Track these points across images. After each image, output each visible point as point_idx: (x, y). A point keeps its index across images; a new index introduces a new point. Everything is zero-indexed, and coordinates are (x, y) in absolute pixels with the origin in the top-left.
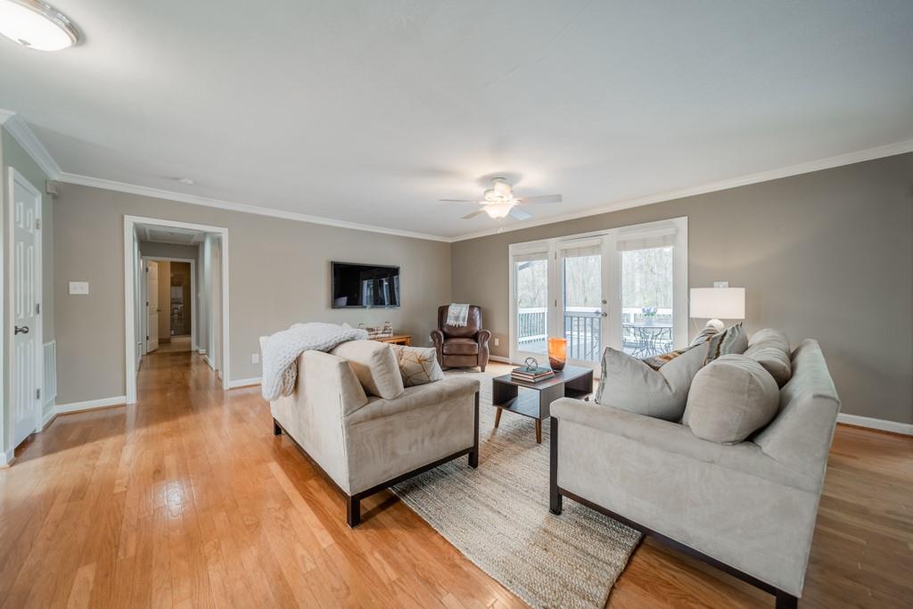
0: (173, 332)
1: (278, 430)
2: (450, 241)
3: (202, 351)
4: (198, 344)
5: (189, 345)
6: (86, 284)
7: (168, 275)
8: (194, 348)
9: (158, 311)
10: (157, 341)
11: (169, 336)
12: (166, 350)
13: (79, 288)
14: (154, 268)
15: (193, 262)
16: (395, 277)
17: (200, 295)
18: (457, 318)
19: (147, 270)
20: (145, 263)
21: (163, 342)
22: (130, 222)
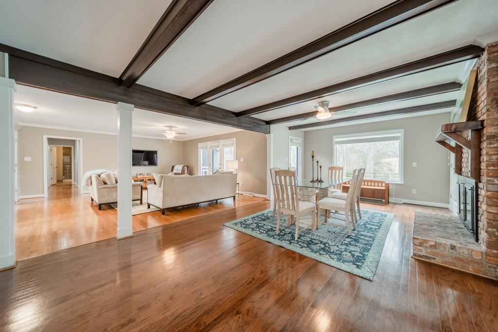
0: (64, 177)
1: (92, 200)
2: (182, 140)
3: (76, 184)
4: (75, 181)
5: (71, 182)
6: (30, 158)
7: (62, 152)
8: (73, 183)
9: (57, 167)
10: (56, 181)
11: (62, 179)
12: (61, 184)
13: (28, 159)
14: (55, 149)
15: (72, 147)
16: (155, 155)
17: (76, 161)
18: (177, 170)
19: (51, 150)
20: (51, 147)
21: (58, 181)
22: (45, 138)
